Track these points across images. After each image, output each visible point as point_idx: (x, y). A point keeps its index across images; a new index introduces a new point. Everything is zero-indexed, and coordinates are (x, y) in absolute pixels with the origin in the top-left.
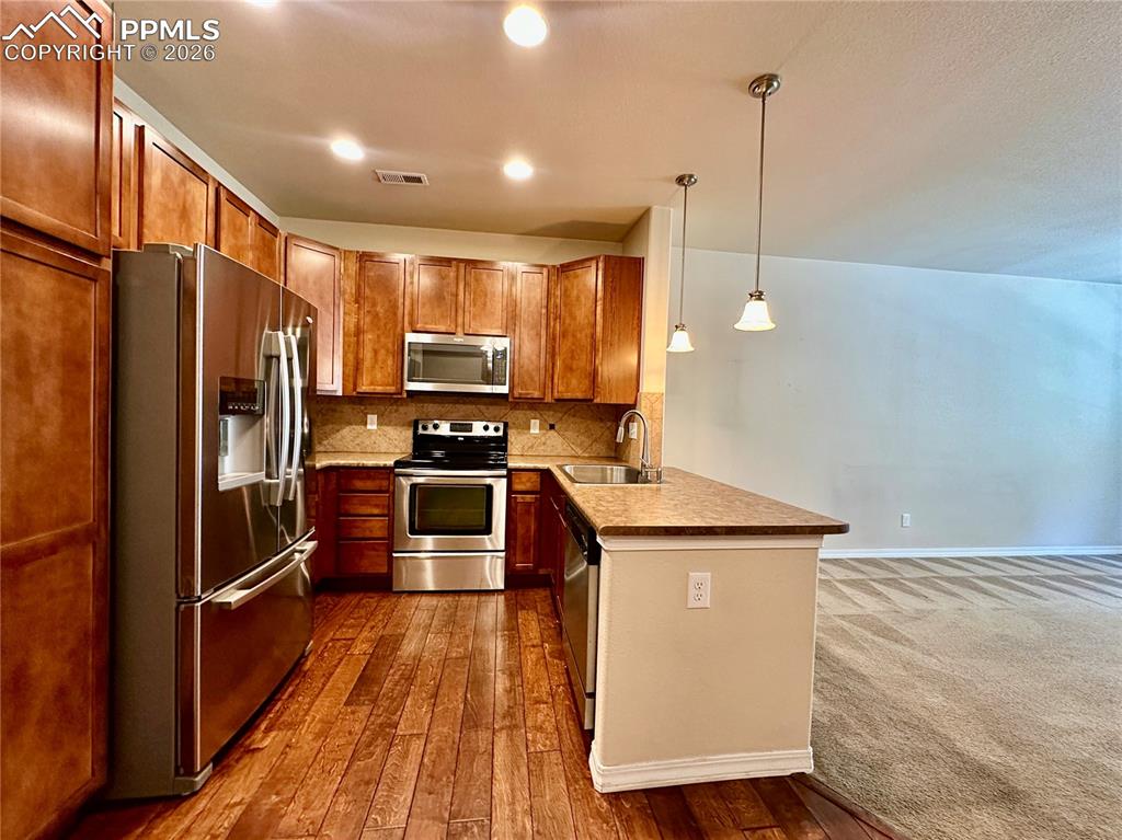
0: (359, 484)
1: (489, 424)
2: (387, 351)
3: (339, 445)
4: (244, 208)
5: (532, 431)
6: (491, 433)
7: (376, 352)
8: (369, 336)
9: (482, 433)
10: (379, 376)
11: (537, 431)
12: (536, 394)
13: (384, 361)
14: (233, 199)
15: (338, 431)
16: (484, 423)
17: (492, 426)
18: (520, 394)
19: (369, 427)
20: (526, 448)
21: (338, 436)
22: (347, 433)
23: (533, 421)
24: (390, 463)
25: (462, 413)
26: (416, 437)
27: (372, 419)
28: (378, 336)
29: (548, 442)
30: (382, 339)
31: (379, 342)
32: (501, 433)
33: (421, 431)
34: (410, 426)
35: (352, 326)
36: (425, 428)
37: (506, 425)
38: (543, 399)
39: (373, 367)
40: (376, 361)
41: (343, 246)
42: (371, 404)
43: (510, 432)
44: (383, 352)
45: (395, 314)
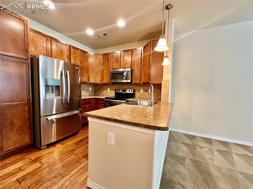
0: (100, 102)
1: (130, 90)
2: (108, 74)
3: (103, 94)
4: (77, 49)
5: (141, 92)
6: (130, 92)
7: (106, 74)
8: (105, 71)
9: (129, 92)
10: (106, 79)
11: (142, 92)
12: (138, 82)
13: (107, 76)
14: (74, 48)
15: (103, 91)
16: (129, 90)
17: (131, 90)
18: (134, 82)
19: (108, 91)
20: (139, 96)
21: (103, 92)
22: (105, 92)
23: (141, 89)
24: (104, 98)
25: (125, 88)
26: (116, 93)
27: (109, 89)
28: (106, 71)
29: (145, 95)
30: (107, 71)
31: (106, 72)
32: (133, 92)
33: (116, 92)
34: (114, 90)
35: (102, 69)
36: (117, 91)
37: (134, 91)
38: (140, 83)
39: (105, 78)
40: (106, 76)
41: (100, 53)
42: (108, 86)
43: (136, 92)
44: (107, 74)
45: (109, 66)
